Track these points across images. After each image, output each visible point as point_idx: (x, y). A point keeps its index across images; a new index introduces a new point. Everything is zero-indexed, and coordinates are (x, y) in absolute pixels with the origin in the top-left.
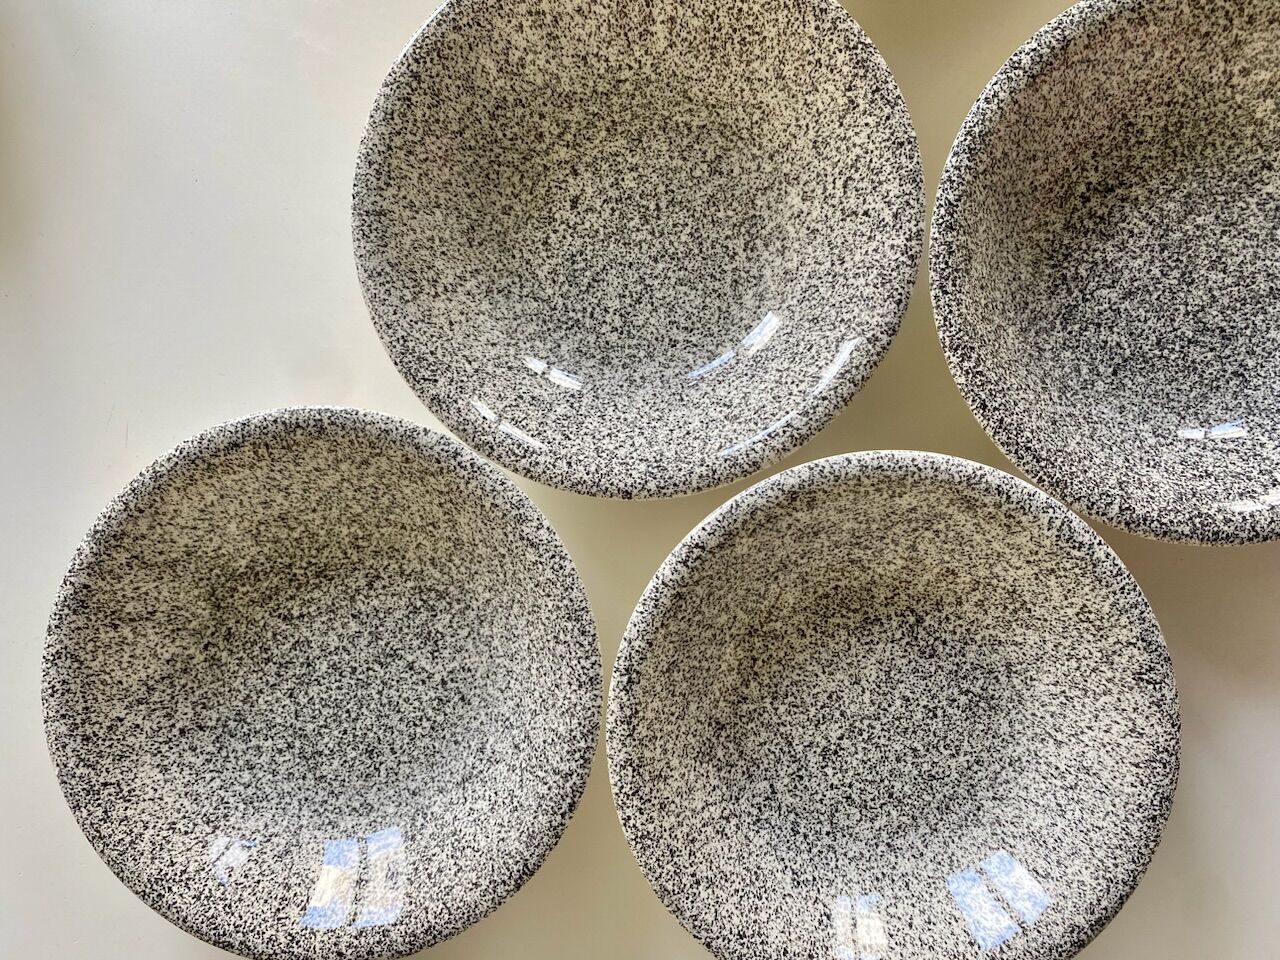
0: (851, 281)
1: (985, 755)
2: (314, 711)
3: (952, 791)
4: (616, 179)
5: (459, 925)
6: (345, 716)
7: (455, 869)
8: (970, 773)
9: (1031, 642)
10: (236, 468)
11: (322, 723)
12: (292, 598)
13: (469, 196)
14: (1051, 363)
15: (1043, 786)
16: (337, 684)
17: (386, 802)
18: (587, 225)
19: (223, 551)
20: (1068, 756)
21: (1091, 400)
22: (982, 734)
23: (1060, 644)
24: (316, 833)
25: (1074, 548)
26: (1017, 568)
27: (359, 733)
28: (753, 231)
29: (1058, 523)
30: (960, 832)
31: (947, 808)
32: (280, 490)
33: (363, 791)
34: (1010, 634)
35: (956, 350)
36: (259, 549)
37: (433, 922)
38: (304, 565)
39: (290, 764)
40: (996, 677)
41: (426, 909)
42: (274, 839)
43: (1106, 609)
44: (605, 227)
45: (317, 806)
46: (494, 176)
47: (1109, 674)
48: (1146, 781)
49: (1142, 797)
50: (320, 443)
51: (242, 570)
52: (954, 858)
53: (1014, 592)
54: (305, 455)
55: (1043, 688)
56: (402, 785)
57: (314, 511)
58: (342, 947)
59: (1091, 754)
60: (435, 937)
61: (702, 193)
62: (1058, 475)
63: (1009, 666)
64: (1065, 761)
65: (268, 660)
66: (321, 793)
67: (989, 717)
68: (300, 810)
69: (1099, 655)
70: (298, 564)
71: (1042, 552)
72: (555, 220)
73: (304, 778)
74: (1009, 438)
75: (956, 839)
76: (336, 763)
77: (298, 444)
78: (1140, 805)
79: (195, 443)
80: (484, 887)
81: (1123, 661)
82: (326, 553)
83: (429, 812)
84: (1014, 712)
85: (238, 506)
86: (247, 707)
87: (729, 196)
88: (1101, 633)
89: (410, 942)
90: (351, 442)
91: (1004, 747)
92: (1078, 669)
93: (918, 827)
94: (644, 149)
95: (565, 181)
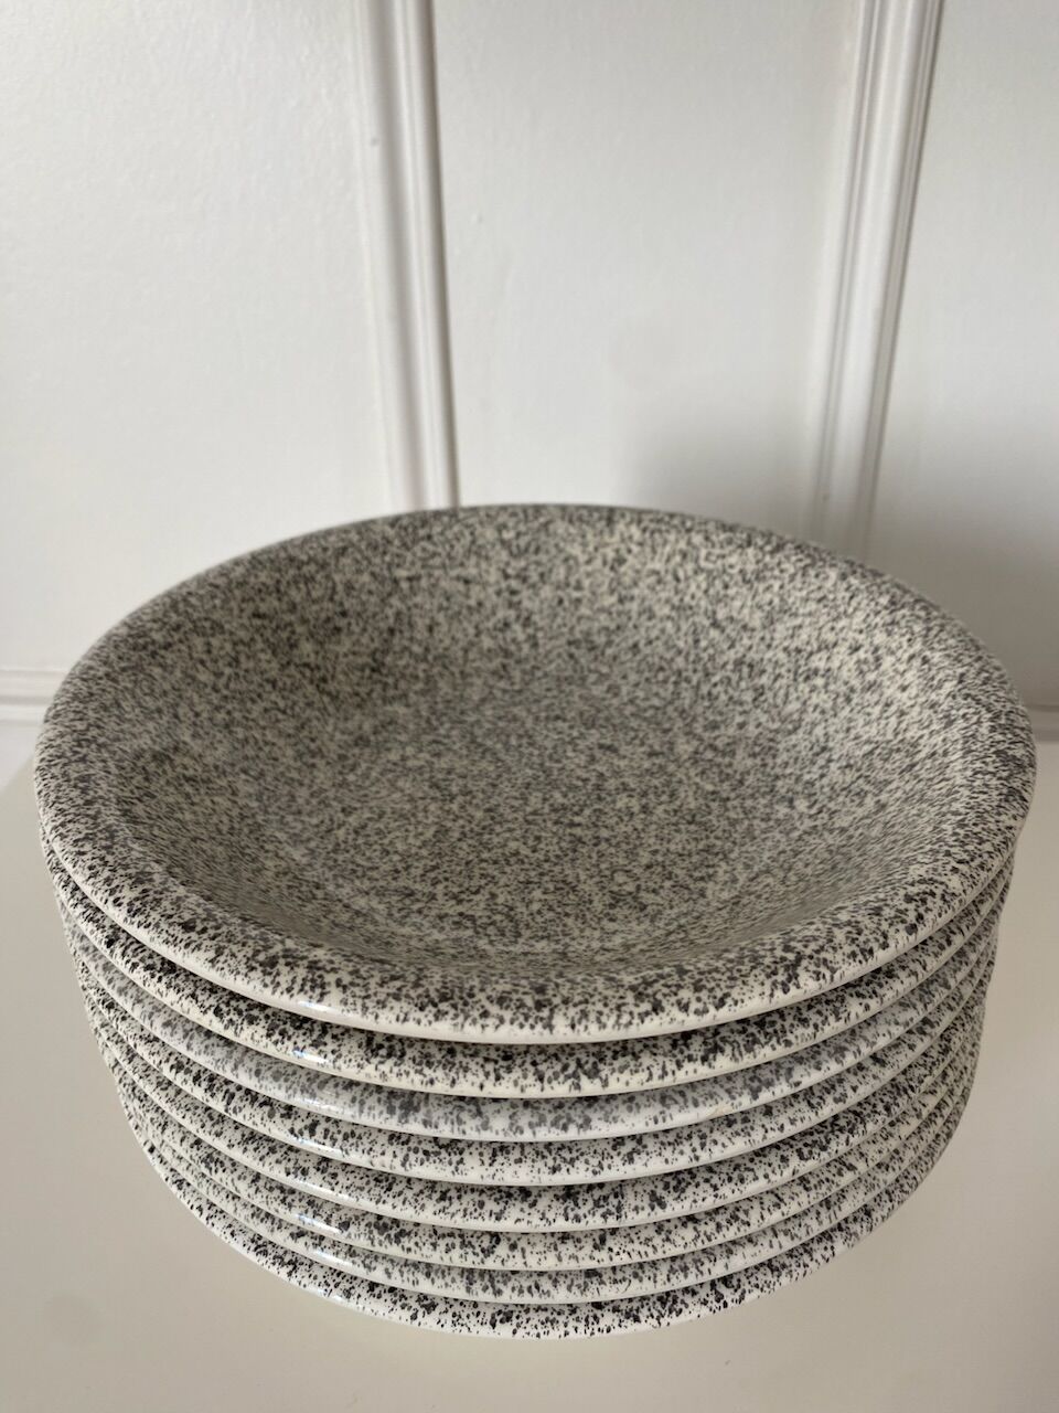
4: (633, 790)
13: (635, 646)
18: (570, 754)
44: (563, 769)
46: (661, 676)
61: (582, 878)
72: (588, 729)
87: (568, 910)
94: (676, 824)
95: (642, 744)
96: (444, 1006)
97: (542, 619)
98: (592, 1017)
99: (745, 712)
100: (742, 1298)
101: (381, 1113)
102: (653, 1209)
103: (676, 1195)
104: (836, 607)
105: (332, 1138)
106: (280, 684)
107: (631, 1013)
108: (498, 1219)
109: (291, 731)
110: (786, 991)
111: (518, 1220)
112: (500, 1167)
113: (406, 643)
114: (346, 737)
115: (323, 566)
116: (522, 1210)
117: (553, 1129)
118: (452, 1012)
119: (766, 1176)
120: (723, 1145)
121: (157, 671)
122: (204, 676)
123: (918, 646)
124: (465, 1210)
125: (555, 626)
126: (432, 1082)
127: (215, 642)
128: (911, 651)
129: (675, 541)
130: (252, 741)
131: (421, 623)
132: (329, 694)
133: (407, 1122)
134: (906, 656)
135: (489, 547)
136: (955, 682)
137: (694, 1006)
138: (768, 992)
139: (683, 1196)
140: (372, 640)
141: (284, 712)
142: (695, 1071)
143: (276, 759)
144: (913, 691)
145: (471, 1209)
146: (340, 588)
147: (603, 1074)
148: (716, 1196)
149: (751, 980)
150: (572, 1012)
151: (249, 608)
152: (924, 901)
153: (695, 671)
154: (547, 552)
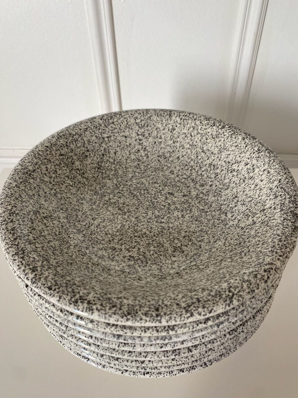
4: (179, 209)
13: (178, 157)
18: (160, 196)
44: (158, 202)
46: (186, 167)
61: (165, 242)
72: (165, 187)
87: (161, 253)
94: (192, 221)
95: (181, 192)
96: (129, 317)
97: (149, 149)
98: (173, 319)
99: (212, 181)
100: (212, 364)
101: (111, 337)
102: (189, 352)
103: (195, 348)
104: (241, 149)
105: (97, 339)
106: (70, 177)
107: (184, 317)
108: (145, 358)
109: (75, 192)
110: (229, 306)
111: (151, 358)
112: (146, 347)
113: (108, 158)
114: (91, 192)
115: (81, 135)
116: (152, 355)
117: (161, 341)
118: (131, 319)
119: (220, 341)
120: (209, 337)
121: (31, 181)
122: (47, 179)
123: (266, 167)
124: (136, 356)
125: (154, 151)
126: (126, 333)
127: (48, 166)
128: (264, 168)
129: (190, 123)
130: (63, 198)
131: (112, 152)
132: (85, 178)
133: (119, 339)
134: (262, 170)
135: (132, 125)
136: (278, 182)
137: (203, 313)
138: (224, 307)
139: (197, 349)
140: (97, 159)
141: (72, 186)
142: (202, 326)
143: (71, 203)
144: (264, 182)
145: (138, 355)
146: (86, 142)
147: (176, 329)
148: (206, 348)
149: (219, 303)
150: (167, 318)
151: (58, 153)
152: (269, 271)
153: (197, 166)
154: (151, 126)
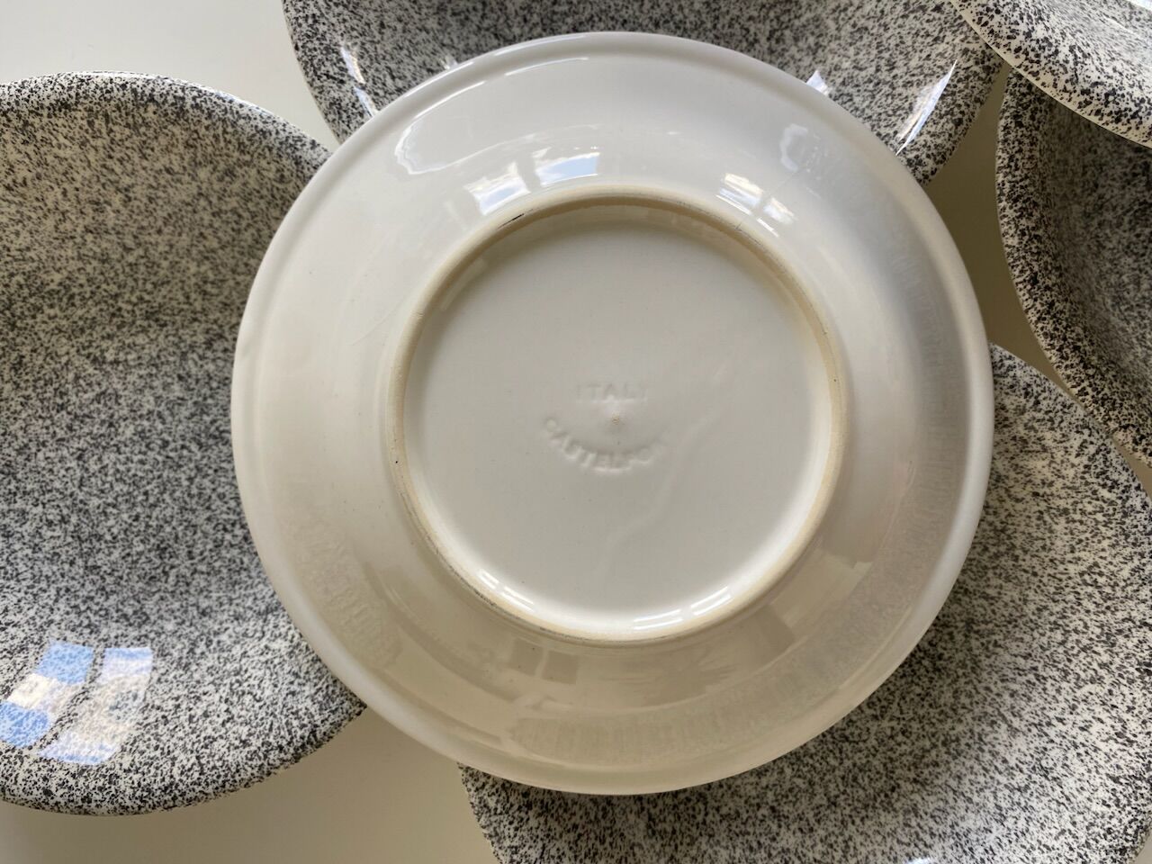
0: (899, 90)
1: (915, 725)
2: (104, 483)
3: (864, 761)
5: (210, 790)
6: (141, 498)
7: (225, 716)
8: (892, 743)
9: (1007, 599)
10: (62, 140)
11: (110, 500)
12: (110, 337)
14: (1108, 265)
15: (982, 779)
16: (140, 457)
17: (166, 615)
19: (32, 254)
20: (1024, 749)
21: (1146, 321)
22: (917, 699)
23: (1046, 608)
24: (68, 634)
25: (1104, 486)
26: (1018, 500)
27: (154, 523)
28: (785, 18)
29: (1092, 449)
30: (863, 813)
31: (855, 779)
32: (118, 190)
33: (141, 596)
34: (983, 583)
35: (1016, 201)
36: (80, 265)
37: (177, 778)
38: (134, 299)
39: (58, 542)
40: (951, 634)
41: (174, 759)
42: (11, 630)
43: (1125, 573)
45: (79, 601)
47: (1105, 658)
48: (1124, 801)
49: (1114, 821)
50: (177, 130)
51: (53, 286)
52: (851, 844)
53: (1003, 531)
54: (155, 144)
55: (1008, 658)
56: (192, 600)
57: (159, 232)
58: (53, 785)
59: (1055, 753)
60: (174, 799)
62: (1106, 390)
63: (970, 623)
64: (1017, 755)
65: (62, 407)
66: (89, 586)
67: (931, 679)
68: (56, 601)
69: (1098, 631)
70: (127, 297)
71: (1059, 484)
73: (72, 563)
74: (1056, 329)
75: (858, 821)
76: (116, 554)
77: (147, 125)
78: (1109, 831)
79: (13, 91)
80: (253, 748)
81: (1130, 645)
82: (164, 291)
83: (215, 640)
84: (963, 680)
85: (60, 197)
86: (21, 459)
88: (1109, 603)
89: (141, 798)
90: (216, 137)
91: (940, 721)
92: (1063, 643)
93: (813, 795)
